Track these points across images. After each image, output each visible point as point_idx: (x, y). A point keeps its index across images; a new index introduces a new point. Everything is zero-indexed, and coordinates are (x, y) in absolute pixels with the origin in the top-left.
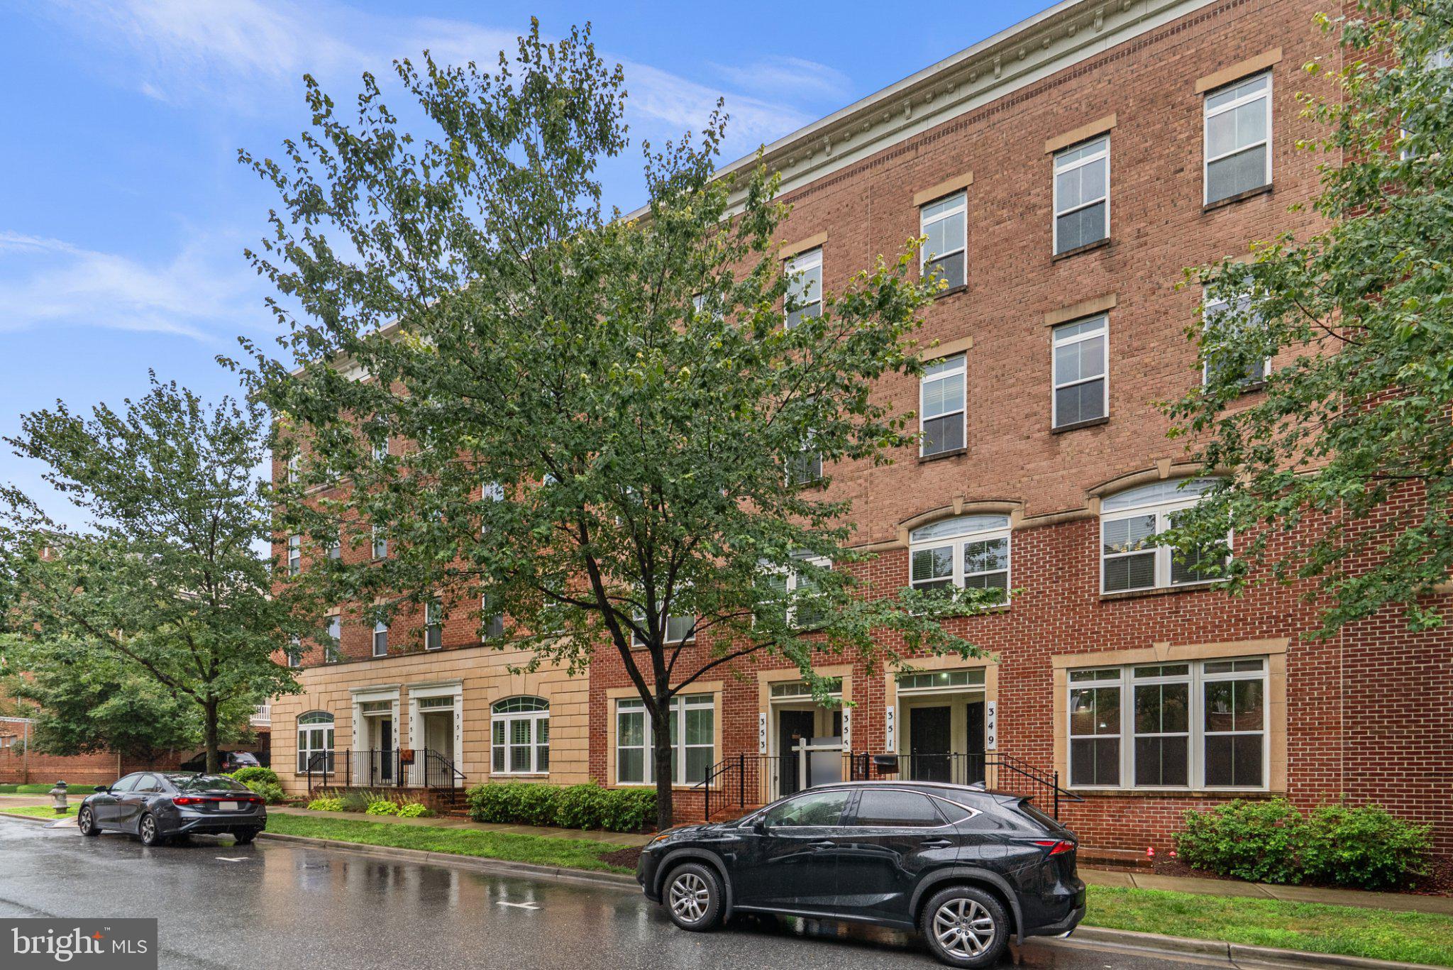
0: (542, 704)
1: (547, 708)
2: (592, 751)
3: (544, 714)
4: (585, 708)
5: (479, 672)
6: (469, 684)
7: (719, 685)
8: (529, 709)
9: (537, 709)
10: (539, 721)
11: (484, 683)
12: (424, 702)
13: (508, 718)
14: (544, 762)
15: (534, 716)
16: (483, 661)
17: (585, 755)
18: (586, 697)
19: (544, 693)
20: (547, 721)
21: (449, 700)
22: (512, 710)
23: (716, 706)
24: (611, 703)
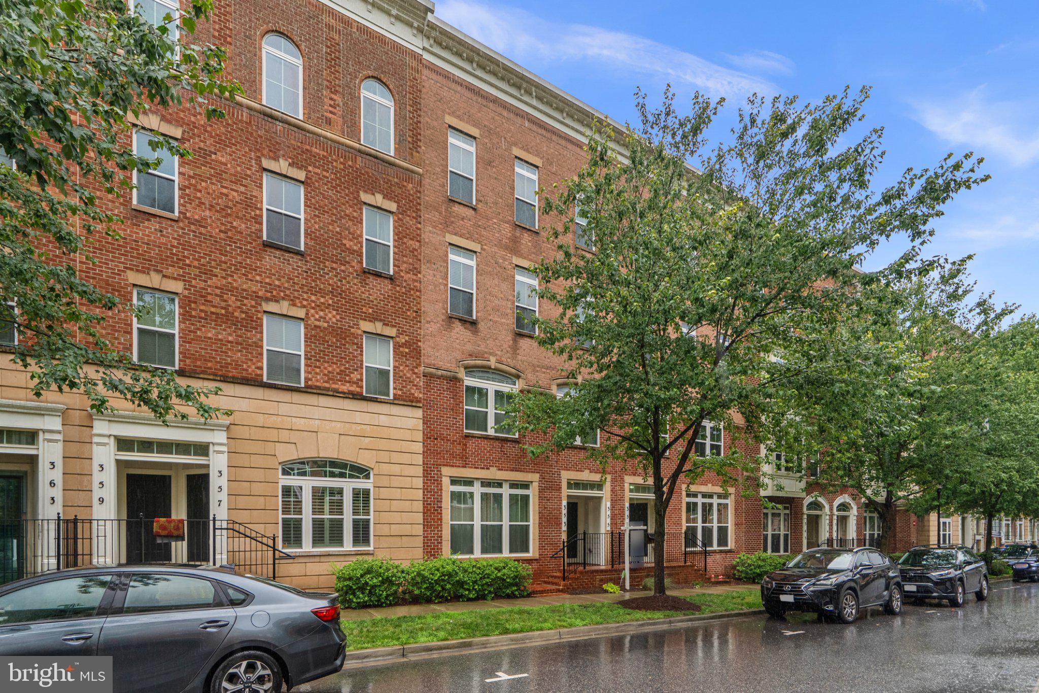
0: (361, 471)
1: (367, 477)
2: (426, 525)
3: (361, 484)
4: (419, 482)
5: (260, 420)
6: (237, 431)
8: (342, 475)
9: (351, 476)
10: (356, 493)
11: (273, 435)
12: (124, 444)
13: (307, 485)
14: (362, 533)
15: (348, 486)
16: (271, 407)
17: (419, 530)
18: (419, 471)
19: (364, 459)
20: (367, 493)
21: (202, 449)
22: (314, 474)
23: (533, 493)
24: (446, 481)
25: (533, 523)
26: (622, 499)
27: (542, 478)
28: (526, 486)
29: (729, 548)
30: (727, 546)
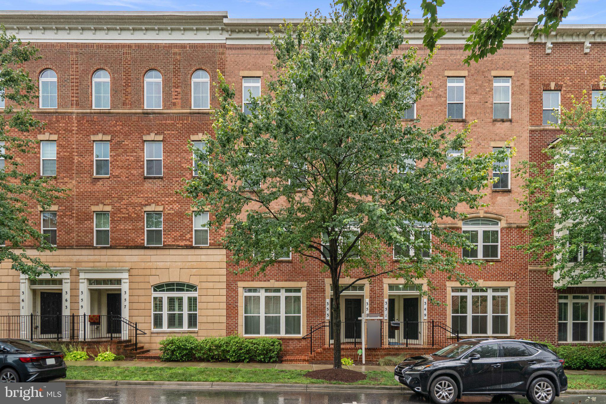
0: (192, 287)
1: (196, 290)
2: (228, 316)
3: (193, 294)
4: (224, 292)
5: (143, 265)
6: (134, 272)
7: (305, 284)
8: (182, 290)
9: (187, 291)
10: (190, 299)
11: (148, 272)
12: (91, 281)
13: (165, 296)
14: (193, 321)
15: (185, 295)
16: (147, 258)
17: (224, 319)
18: (224, 285)
19: (193, 281)
20: (195, 299)
21: (118, 281)
22: (168, 290)
23: (303, 295)
24: (240, 290)
25: (303, 315)
26: (381, 295)
27: (309, 284)
28: (298, 290)
29: (509, 335)
30: (506, 333)
